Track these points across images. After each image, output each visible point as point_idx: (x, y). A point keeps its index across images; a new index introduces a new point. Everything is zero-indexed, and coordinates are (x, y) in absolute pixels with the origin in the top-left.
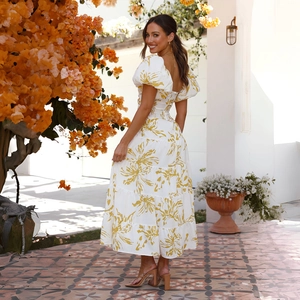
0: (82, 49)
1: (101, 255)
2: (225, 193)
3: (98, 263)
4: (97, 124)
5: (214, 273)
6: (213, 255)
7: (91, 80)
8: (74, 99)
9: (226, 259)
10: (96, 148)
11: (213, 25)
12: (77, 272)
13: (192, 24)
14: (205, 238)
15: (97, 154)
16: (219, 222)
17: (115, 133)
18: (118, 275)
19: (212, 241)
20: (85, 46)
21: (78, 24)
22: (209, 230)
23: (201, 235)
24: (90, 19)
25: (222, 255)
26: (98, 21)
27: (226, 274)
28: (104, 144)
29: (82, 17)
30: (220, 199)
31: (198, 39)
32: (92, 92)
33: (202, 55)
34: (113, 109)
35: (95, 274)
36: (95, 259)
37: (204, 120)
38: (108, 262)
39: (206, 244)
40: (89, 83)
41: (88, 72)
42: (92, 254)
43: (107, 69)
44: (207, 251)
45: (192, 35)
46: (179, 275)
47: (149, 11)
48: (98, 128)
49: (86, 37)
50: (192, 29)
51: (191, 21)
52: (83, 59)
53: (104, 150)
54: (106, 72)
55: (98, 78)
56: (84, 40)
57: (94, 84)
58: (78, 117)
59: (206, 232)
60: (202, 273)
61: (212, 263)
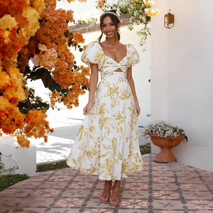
0: (59, 34)
1: (75, 179)
2: (164, 134)
3: (72, 185)
4: (71, 87)
5: (156, 195)
6: (155, 179)
7: (66, 56)
8: (53, 69)
9: (164, 183)
10: (71, 103)
11: (155, 14)
12: (57, 192)
13: (141, 14)
14: (150, 165)
15: (71, 107)
16: (159, 154)
17: (84, 92)
18: (86, 196)
19: (154, 168)
20: (61, 31)
21: (55, 15)
22: (153, 159)
23: (147, 163)
24: (64, 11)
25: (162, 180)
26: (70, 13)
27: (164, 195)
28: (77, 100)
29: (59, 11)
30: (160, 138)
31: (146, 24)
32: (66, 64)
33: (148, 35)
34: (83, 76)
35: (69, 195)
36: (71, 182)
37: (149, 81)
38: (80, 185)
39: (151, 171)
40: (65, 58)
41: (64, 50)
42: (69, 179)
43: (79, 46)
44: (151, 176)
45: (142, 21)
46: (130, 196)
47: (111, 5)
48: (71, 90)
49: (62, 25)
50: (141, 17)
51: (141, 11)
52: (61, 40)
53: (77, 104)
54: (78, 49)
55: (71, 54)
56: (60, 27)
57: (69, 59)
58: (57, 82)
59: (151, 161)
60: (146, 195)
61: (154, 186)
